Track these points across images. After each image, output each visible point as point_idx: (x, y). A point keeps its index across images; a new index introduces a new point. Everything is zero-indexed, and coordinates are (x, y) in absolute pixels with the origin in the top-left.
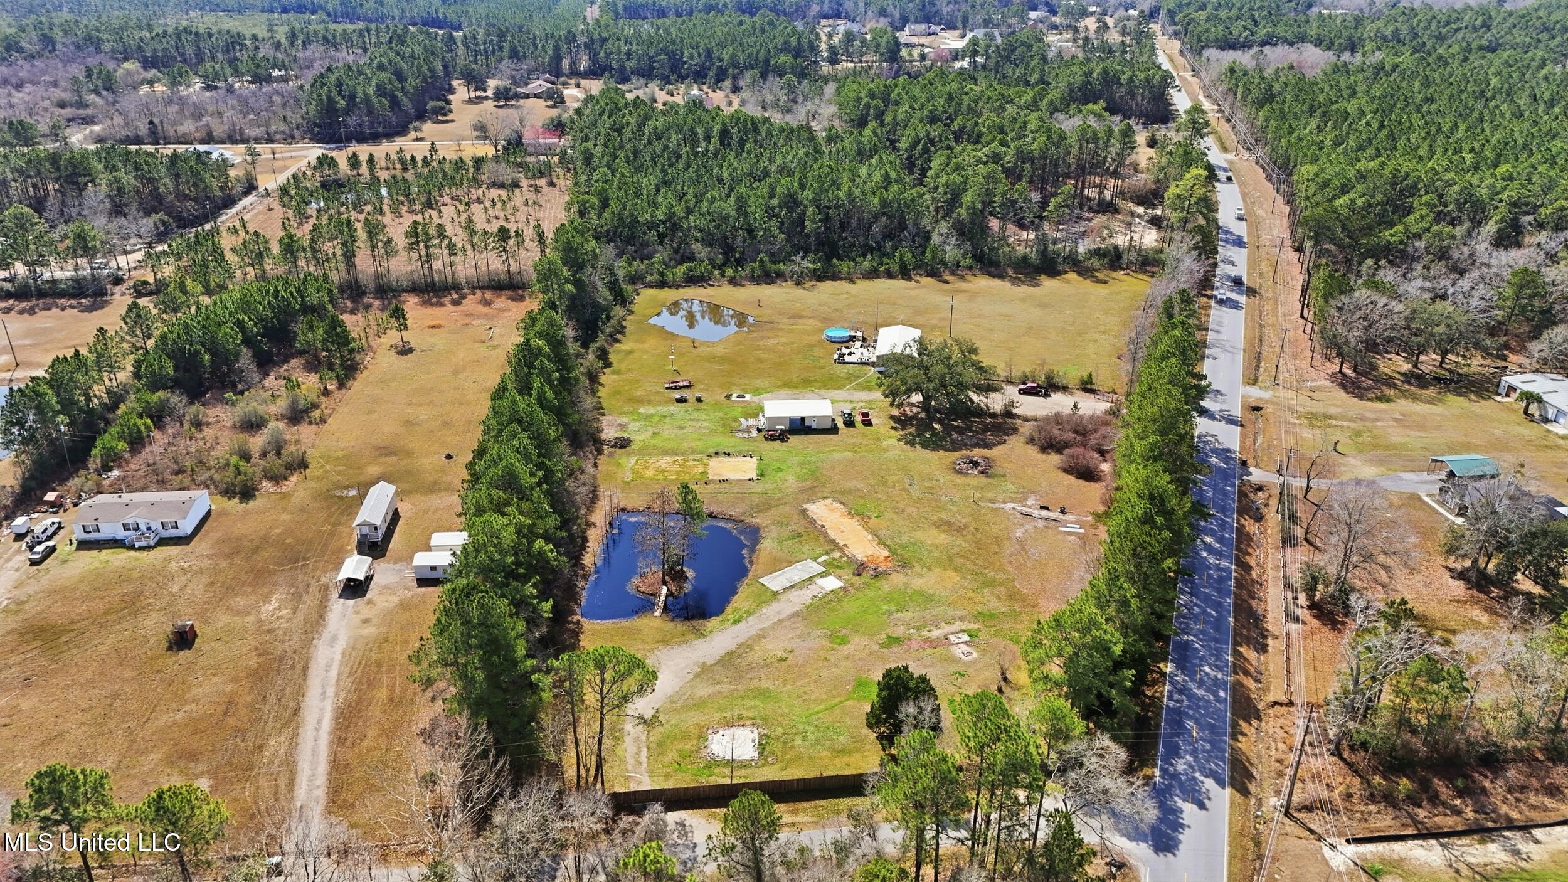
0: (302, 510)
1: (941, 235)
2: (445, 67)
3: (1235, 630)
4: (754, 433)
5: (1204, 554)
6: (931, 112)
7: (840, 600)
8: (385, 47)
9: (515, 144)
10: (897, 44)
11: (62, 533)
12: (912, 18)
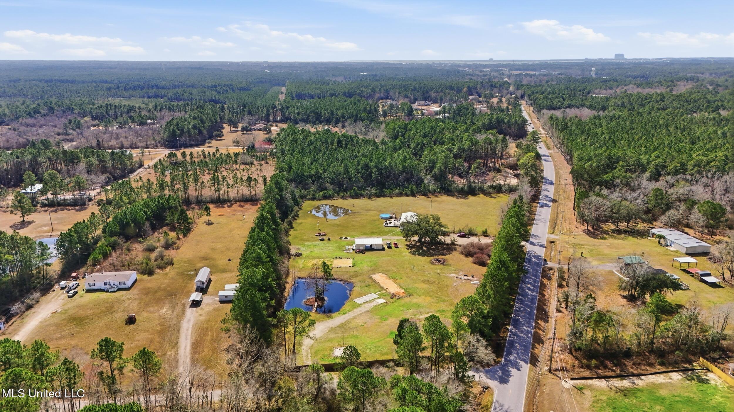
0: (172, 279)
1: (428, 179)
2: (221, 118)
3: (536, 315)
4: (351, 251)
5: (527, 291)
6: (424, 133)
7: (384, 306)
8: (195, 111)
9: (251, 148)
10: (412, 108)
11: (79, 287)
12: (419, 99)
